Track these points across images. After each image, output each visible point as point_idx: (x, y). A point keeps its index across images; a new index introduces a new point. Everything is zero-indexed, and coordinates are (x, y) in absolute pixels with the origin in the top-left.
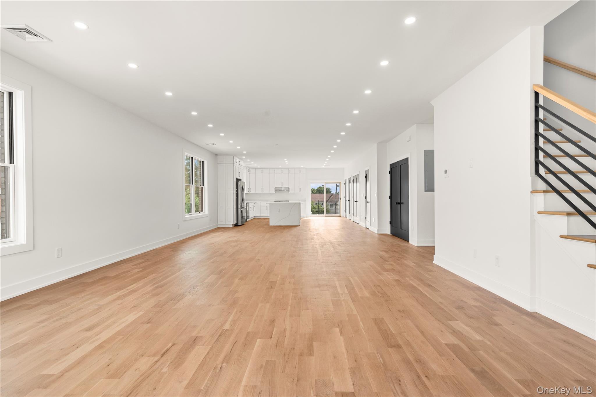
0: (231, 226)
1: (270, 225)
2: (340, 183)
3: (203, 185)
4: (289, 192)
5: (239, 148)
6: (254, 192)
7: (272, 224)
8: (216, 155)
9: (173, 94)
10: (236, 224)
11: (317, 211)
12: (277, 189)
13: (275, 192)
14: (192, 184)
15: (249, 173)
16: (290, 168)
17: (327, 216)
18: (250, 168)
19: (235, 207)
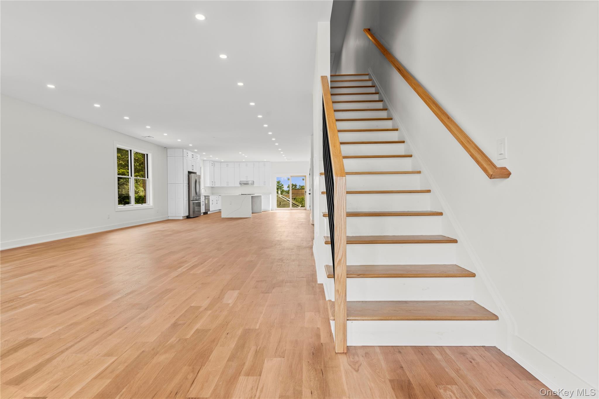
0: (181, 218)
1: (222, 217)
2: (305, 176)
3: (148, 178)
4: (254, 186)
5: (179, 140)
6: (219, 186)
7: (224, 215)
8: (165, 148)
9: (56, 87)
10: (188, 216)
11: (281, 204)
12: (242, 183)
13: (240, 186)
14: (131, 176)
15: (213, 166)
16: (255, 162)
17: (292, 209)
18: (214, 162)
19: (186, 199)
